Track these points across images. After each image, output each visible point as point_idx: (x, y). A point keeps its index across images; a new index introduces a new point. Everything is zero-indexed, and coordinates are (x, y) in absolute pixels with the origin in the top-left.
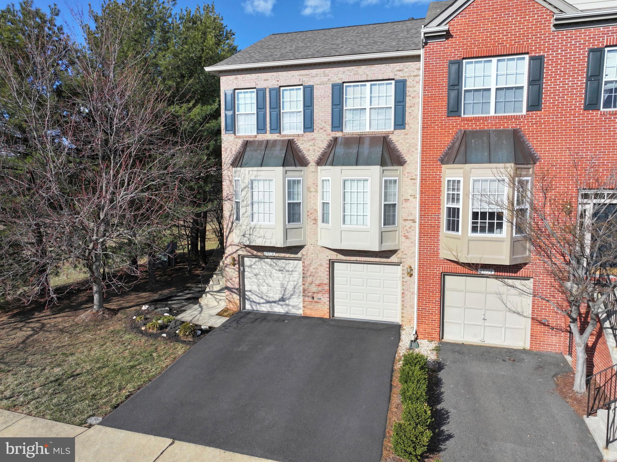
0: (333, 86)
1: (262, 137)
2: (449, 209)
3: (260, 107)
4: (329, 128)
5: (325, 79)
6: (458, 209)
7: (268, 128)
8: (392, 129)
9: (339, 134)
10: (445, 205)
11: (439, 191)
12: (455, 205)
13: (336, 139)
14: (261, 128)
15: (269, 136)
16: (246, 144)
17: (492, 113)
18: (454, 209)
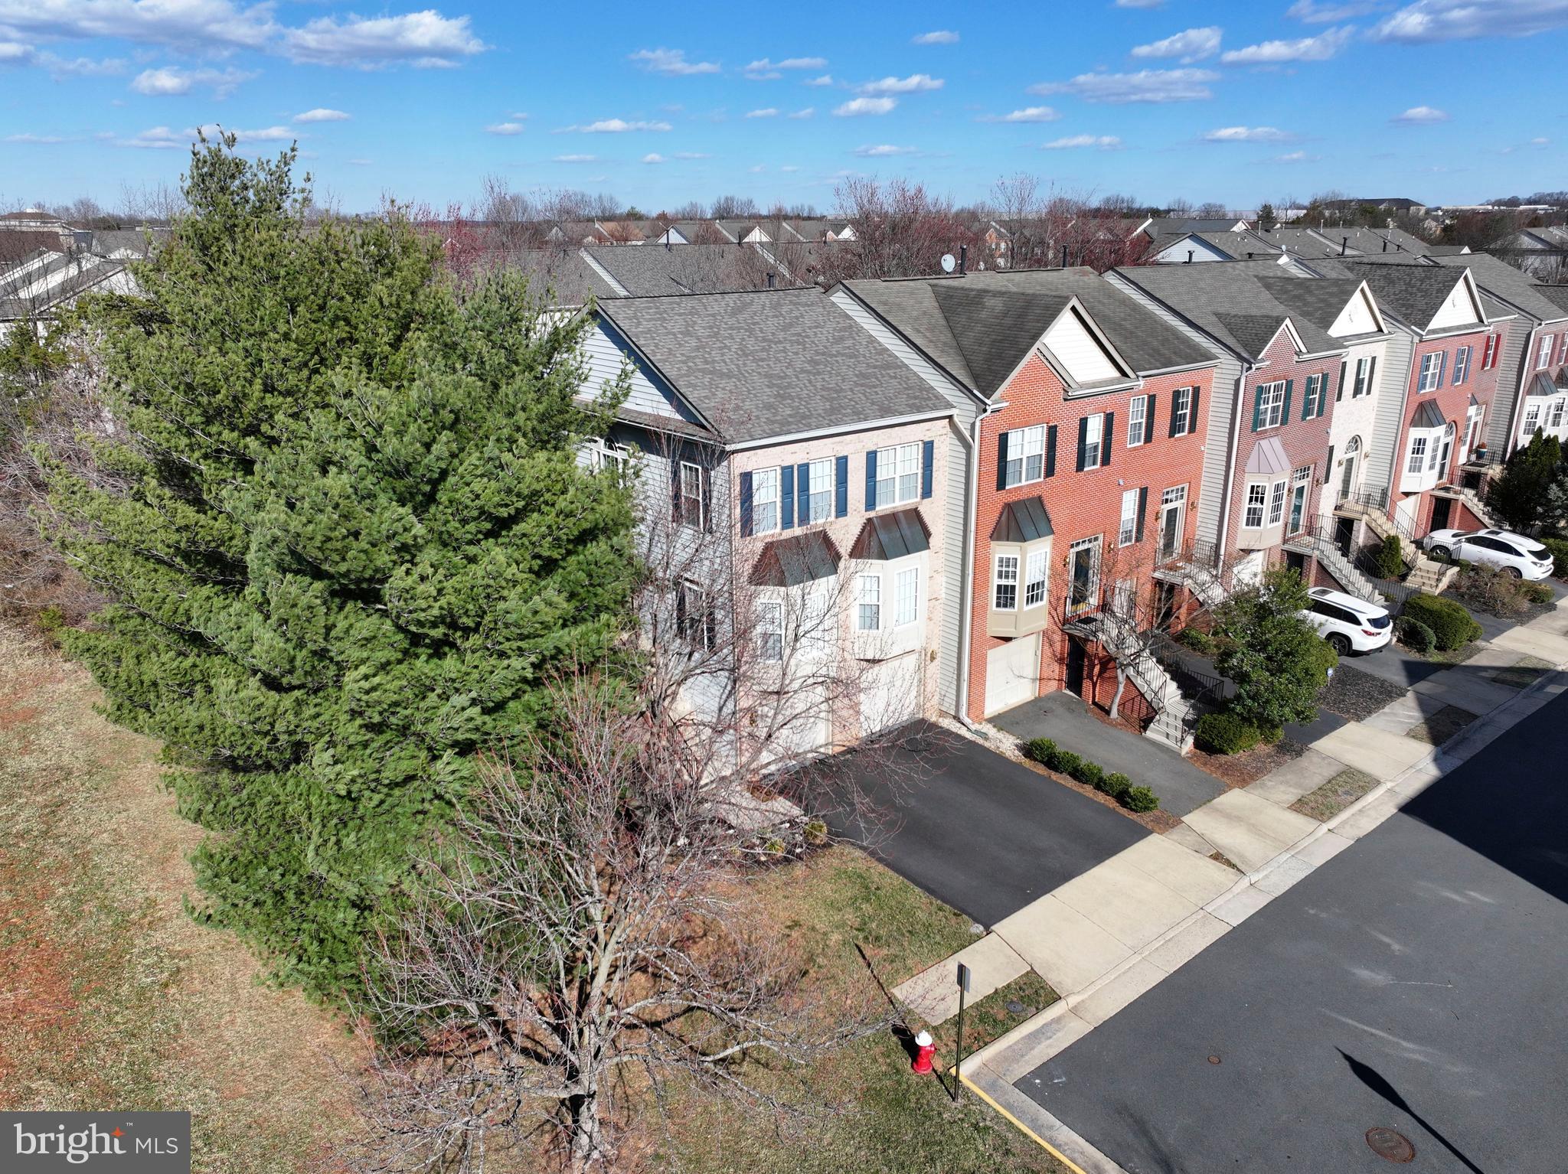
0: (868, 453)
1: (788, 534)
2: (999, 587)
3: (787, 492)
4: (863, 507)
5: (859, 446)
6: (1013, 587)
7: (796, 520)
8: (918, 499)
9: (872, 514)
10: (996, 581)
11: (987, 570)
12: (1010, 582)
13: (869, 520)
14: (787, 523)
15: (798, 531)
16: (769, 547)
17: (1024, 483)
18: (1006, 587)
